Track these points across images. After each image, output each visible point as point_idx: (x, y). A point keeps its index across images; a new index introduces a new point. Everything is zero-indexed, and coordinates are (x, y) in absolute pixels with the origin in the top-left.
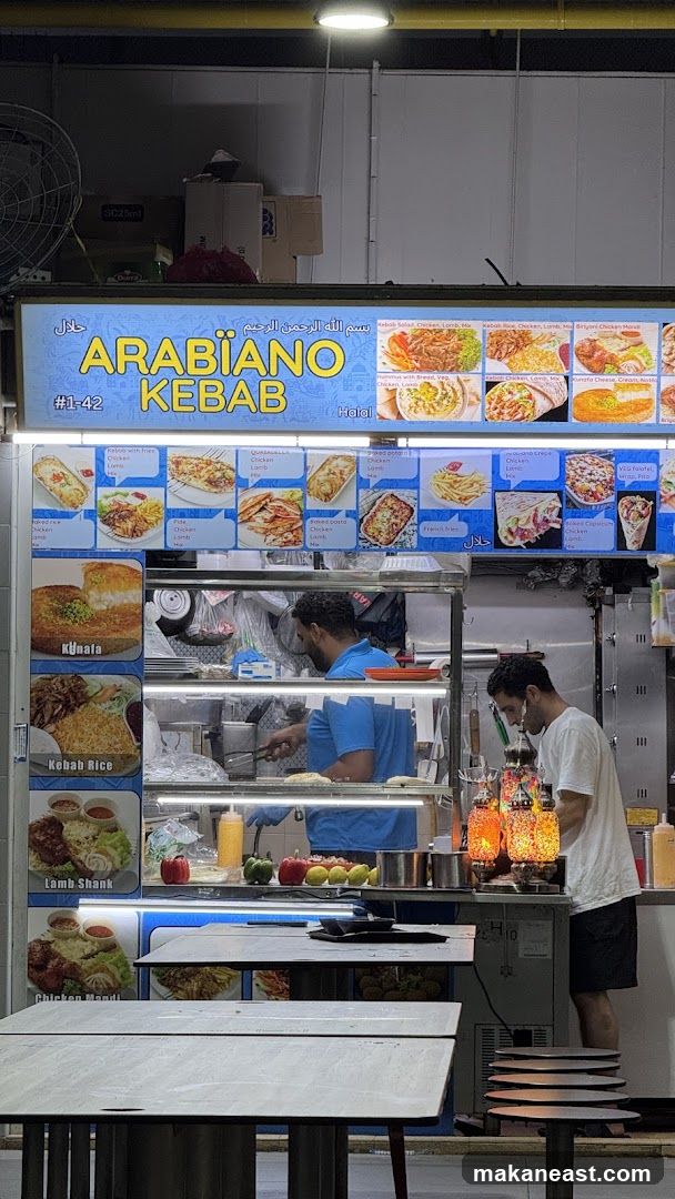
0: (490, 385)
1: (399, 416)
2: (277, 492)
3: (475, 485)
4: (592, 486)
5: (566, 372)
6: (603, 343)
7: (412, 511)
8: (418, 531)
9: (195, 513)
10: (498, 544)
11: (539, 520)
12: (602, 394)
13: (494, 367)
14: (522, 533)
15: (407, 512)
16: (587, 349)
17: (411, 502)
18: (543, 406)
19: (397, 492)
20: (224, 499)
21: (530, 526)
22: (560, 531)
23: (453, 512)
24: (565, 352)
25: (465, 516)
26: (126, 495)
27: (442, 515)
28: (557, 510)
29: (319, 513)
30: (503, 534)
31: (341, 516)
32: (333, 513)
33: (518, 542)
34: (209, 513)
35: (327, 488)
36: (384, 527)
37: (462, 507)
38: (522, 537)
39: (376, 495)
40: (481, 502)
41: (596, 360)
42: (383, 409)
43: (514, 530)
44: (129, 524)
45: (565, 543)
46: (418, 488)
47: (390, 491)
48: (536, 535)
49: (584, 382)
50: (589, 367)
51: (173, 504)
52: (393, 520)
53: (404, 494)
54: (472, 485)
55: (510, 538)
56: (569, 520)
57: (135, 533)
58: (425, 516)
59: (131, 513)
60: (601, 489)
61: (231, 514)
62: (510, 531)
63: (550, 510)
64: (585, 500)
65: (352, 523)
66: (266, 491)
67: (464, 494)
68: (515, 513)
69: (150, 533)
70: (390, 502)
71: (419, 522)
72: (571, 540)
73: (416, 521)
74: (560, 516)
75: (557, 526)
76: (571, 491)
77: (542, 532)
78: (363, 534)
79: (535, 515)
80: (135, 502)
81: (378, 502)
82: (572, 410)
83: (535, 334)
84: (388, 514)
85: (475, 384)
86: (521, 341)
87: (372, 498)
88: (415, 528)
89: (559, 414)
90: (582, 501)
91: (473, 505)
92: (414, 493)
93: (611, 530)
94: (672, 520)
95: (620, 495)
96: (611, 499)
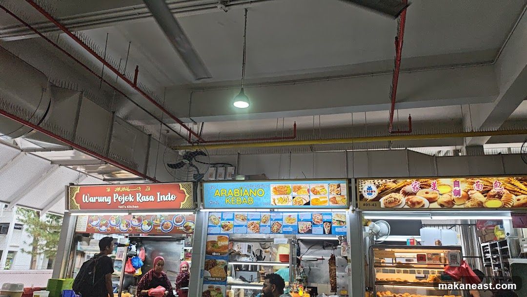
0: (293, 198)
1: (276, 205)
2: (255, 222)
4: (318, 220)
5: (309, 194)
6: (316, 188)
8: (282, 229)
9: (239, 226)
10: (299, 233)
11: (307, 227)
12: (317, 199)
13: (294, 194)
14: (304, 230)
15: (280, 225)
16: (313, 190)
18: (305, 202)
20: (245, 223)
21: (305, 229)
23: (290, 226)
24: (308, 190)
25: (292, 226)
26: (226, 222)
27: (287, 226)
29: (263, 226)
30: (300, 231)
31: (267, 227)
32: (266, 226)
33: (303, 232)
34: (242, 226)
35: (265, 221)
36: (276, 229)
37: (291, 224)
40: (295, 224)
41: (315, 192)
42: (272, 203)
43: (302, 229)
44: (227, 228)
45: (313, 232)
47: (277, 221)
48: (306, 231)
49: (313, 197)
50: (314, 193)
51: (235, 224)
53: (280, 222)
54: (293, 220)
56: (313, 227)
57: (228, 230)
58: (284, 226)
59: (227, 226)
60: (320, 221)
61: (246, 226)
63: (309, 225)
65: (269, 228)
66: (252, 221)
67: (292, 222)
68: (302, 226)
69: (230, 230)
70: (277, 223)
73: (282, 227)
74: (311, 226)
75: (311, 229)
76: (314, 221)
77: (308, 230)
78: (271, 230)
80: (228, 224)
81: (275, 223)
82: (311, 202)
83: (302, 187)
84: (276, 226)
85: (290, 197)
86: (299, 188)
87: (273, 223)
89: (308, 204)
90: (316, 223)
91: (293, 224)
92: (281, 222)
93: (322, 229)
94: (335, 227)
95: (324, 222)
96: (322, 223)
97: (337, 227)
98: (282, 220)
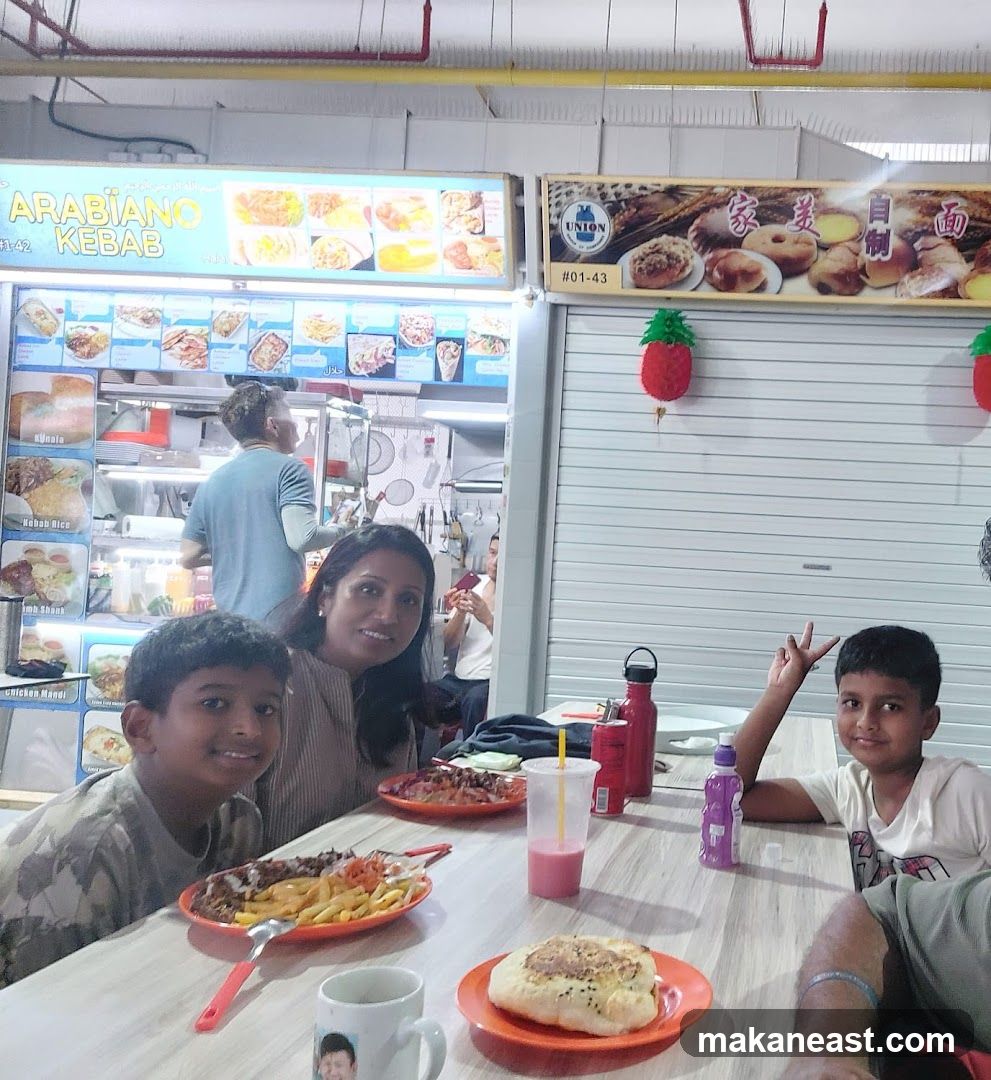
0: (314, 239)
1: (249, 263)
2: (191, 329)
3: (334, 329)
4: (418, 333)
5: (370, 230)
6: (396, 206)
7: (287, 347)
8: (290, 361)
9: (131, 342)
10: (349, 374)
11: (379, 356)
12: (400, 248)
13: (314, 224)
14: (367, 366)
15: (284, 347)
16: (384, 211)
17: (286, 339)
18: (357, 259)
19: (277, 332)
20: (153, 333)
21: (373, 361)
22: (393, 366)
23: (317, 348)
24: (368, 212)
25: (326, 352)
26: (85, 327)
27: (309, 350)
28: (392, 350)
29: (220, 346)
30: (352, 366)
31: (236, 348)
32: (231, 346)
33: (363, 372)
34: (142, 342)
35: (226, 327)
36: (267, 357)
37: (324, 345)
38: (366, 368)
39: (262, 334)
40: (338, 342)
41: (392, 219)
42: (235, 256)
43: (360, 363)
44: (86, 349)
45: (398, 374)
46: (292, 329)
47: (271, 331)
48: (376, 367)
49: (385, 238)
50: (388, 226)
51: (116, 335)
52: (273, 352)
54: (331, 328)
55: (357, 369)
56: (400, 358)
57: (90, 355)
58: (297, 350)
59: (88, 341)
60: (424, 335)
61: (157, 344)
62: (357, 363)
63: (386, 349)
64: (413, 343)
65: (244, 353)
66: (183, 328)
67: (326, 335)
68: (361, 351)
69: (99, 356)
70: (272, 339)
71: (293, 354)
72: (402, 372)
73: (289, 353)
74: (394, 354)
75: (392, 362)
76: (403, 336)
77: (381, 365)
78: (251, 362)
79: (376, 353)
80: (91, 333)
81: (263, 338)
82: (377, 262)
83: (344, 197)
84: (270, 347)
85: (302, 236)
86: (333, 203)
87: (258, 336)
88: (288, 358)
89: (367, 265)
90: (411, 344)
91: (331, 343)
92: (289, 333)
93: (432, 366)
94: (475, 360)
95: (439, 340)
96: (433, 343)
97: (482, 358)
98: (289, 326)
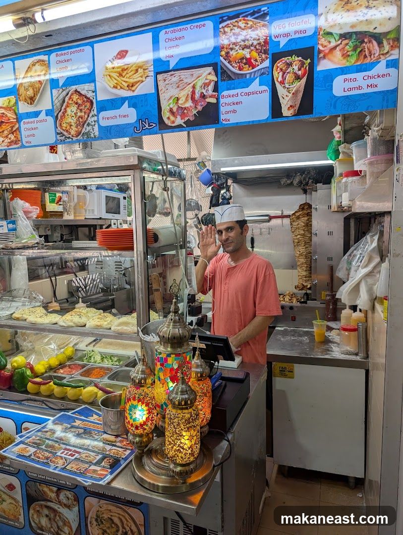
3: (140, 71)
4: (246, 53)
7: (92, 103)
8: (98, 121)
10: (162, 126)
11: (197, 96)
14: (182, 111)
15: (88, 104)
17: (90, 95)
19: (79, 88)
21: (189, 104)
22: (216, 106)
23: (123, 100)
25: (134, 102)
27: (115, 103)
28: (212, 84)
29: (29, 115)
30: (166, 115)
31: (42, 116)
32: (37, 114)
33: (179, 121)
35: (30, 93)
36: (73, 121)
37: (128, 94)
38: (183, 116)
39: (65, 93)
40: (146, 87)
43: (175, 110)
45: (222, 117)
46: (94, 81)
47: (74, 88)
48: (195, 112)
52: (79, 114)
53: (85, 88)
54: (137, 71)
55: (172, 118)
56: (225, 93)
58: (104, 106)
60: (255, 54)
62: (171, 110)
63: (206, 85)
64: (240, 69)
65: (51, 120)
67: (132, 81)
68: (174, 92)
70: (75, 97)
71: (99, 112)
72: (227, 112)
73: (95, 112)
74: (216, 89)
75: (214, 101)
76: (226, 63)
77: (200, 108)
78: (59, 130)
79: (193, 93)
81: (67, 99)
84: (74, 108)
87: (61, 97)
88: (95, 118)
90: (237, 71)
91: (139, 90)
92: (91, 86)
93: (266, 97)
94: (330, 76)
95: (276, 58)
96: (267, 63)
97: (343, 71)
98: (90, 78)
